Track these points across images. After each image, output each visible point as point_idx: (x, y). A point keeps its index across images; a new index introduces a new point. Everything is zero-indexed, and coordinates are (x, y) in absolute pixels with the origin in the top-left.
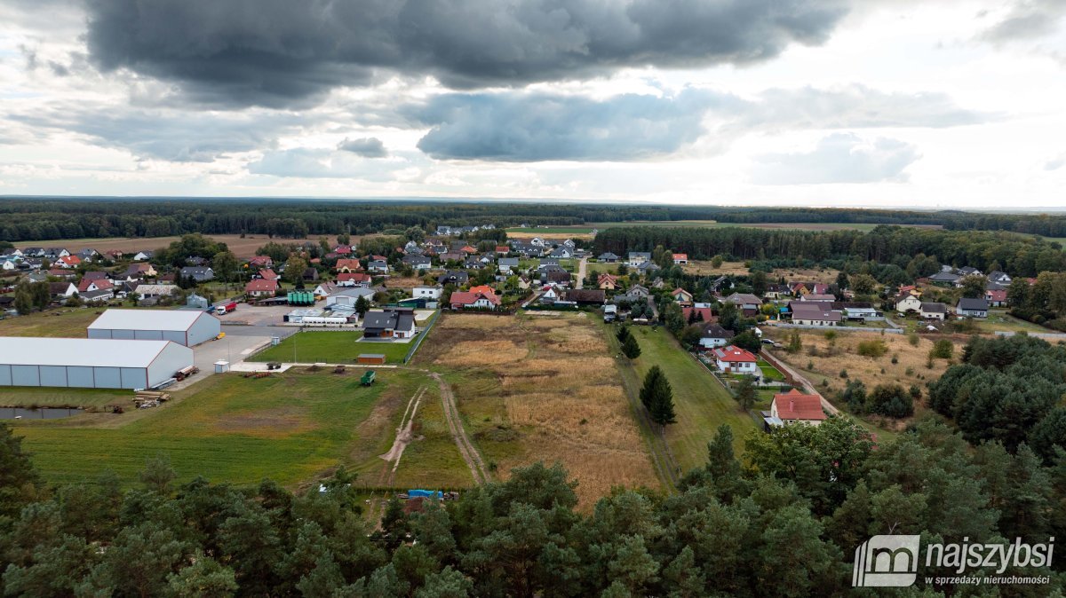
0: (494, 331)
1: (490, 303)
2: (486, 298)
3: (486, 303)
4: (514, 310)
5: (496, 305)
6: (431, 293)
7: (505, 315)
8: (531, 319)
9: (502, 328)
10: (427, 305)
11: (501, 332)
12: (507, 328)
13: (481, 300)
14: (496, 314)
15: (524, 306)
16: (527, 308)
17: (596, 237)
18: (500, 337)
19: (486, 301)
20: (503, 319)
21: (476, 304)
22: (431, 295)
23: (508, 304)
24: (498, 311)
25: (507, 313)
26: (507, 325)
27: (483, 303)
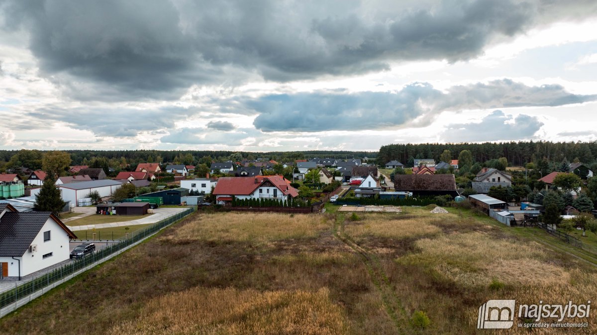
0: (279, 249)
1: (279, 193)
2: (272, 185)
3: (271, 192)
4: (321, 205)
5: (290, 196)
6: (204, 185)
7: (305, 212)
8: (354, 218)
9: (298, 240)
10: (183, 199)
11: (295, 252)
12: (310, 240)
13: (264, 189)
14: (289, 212)
15: (334, 198)
16: (339, 202)
17: (381, 150)
18: (292, 268)
19: (272, 189)
20: (301, 219)
21: (257, 195)
22: (204, 189)
23: (309, 197)
24: (293, 207)
25: (308, 209)
26: (311, 233)
27: (267, 193)
